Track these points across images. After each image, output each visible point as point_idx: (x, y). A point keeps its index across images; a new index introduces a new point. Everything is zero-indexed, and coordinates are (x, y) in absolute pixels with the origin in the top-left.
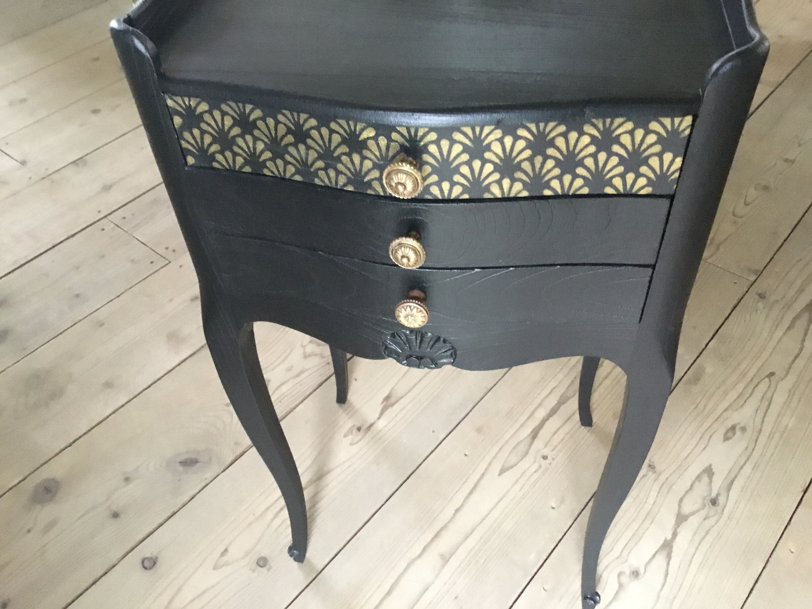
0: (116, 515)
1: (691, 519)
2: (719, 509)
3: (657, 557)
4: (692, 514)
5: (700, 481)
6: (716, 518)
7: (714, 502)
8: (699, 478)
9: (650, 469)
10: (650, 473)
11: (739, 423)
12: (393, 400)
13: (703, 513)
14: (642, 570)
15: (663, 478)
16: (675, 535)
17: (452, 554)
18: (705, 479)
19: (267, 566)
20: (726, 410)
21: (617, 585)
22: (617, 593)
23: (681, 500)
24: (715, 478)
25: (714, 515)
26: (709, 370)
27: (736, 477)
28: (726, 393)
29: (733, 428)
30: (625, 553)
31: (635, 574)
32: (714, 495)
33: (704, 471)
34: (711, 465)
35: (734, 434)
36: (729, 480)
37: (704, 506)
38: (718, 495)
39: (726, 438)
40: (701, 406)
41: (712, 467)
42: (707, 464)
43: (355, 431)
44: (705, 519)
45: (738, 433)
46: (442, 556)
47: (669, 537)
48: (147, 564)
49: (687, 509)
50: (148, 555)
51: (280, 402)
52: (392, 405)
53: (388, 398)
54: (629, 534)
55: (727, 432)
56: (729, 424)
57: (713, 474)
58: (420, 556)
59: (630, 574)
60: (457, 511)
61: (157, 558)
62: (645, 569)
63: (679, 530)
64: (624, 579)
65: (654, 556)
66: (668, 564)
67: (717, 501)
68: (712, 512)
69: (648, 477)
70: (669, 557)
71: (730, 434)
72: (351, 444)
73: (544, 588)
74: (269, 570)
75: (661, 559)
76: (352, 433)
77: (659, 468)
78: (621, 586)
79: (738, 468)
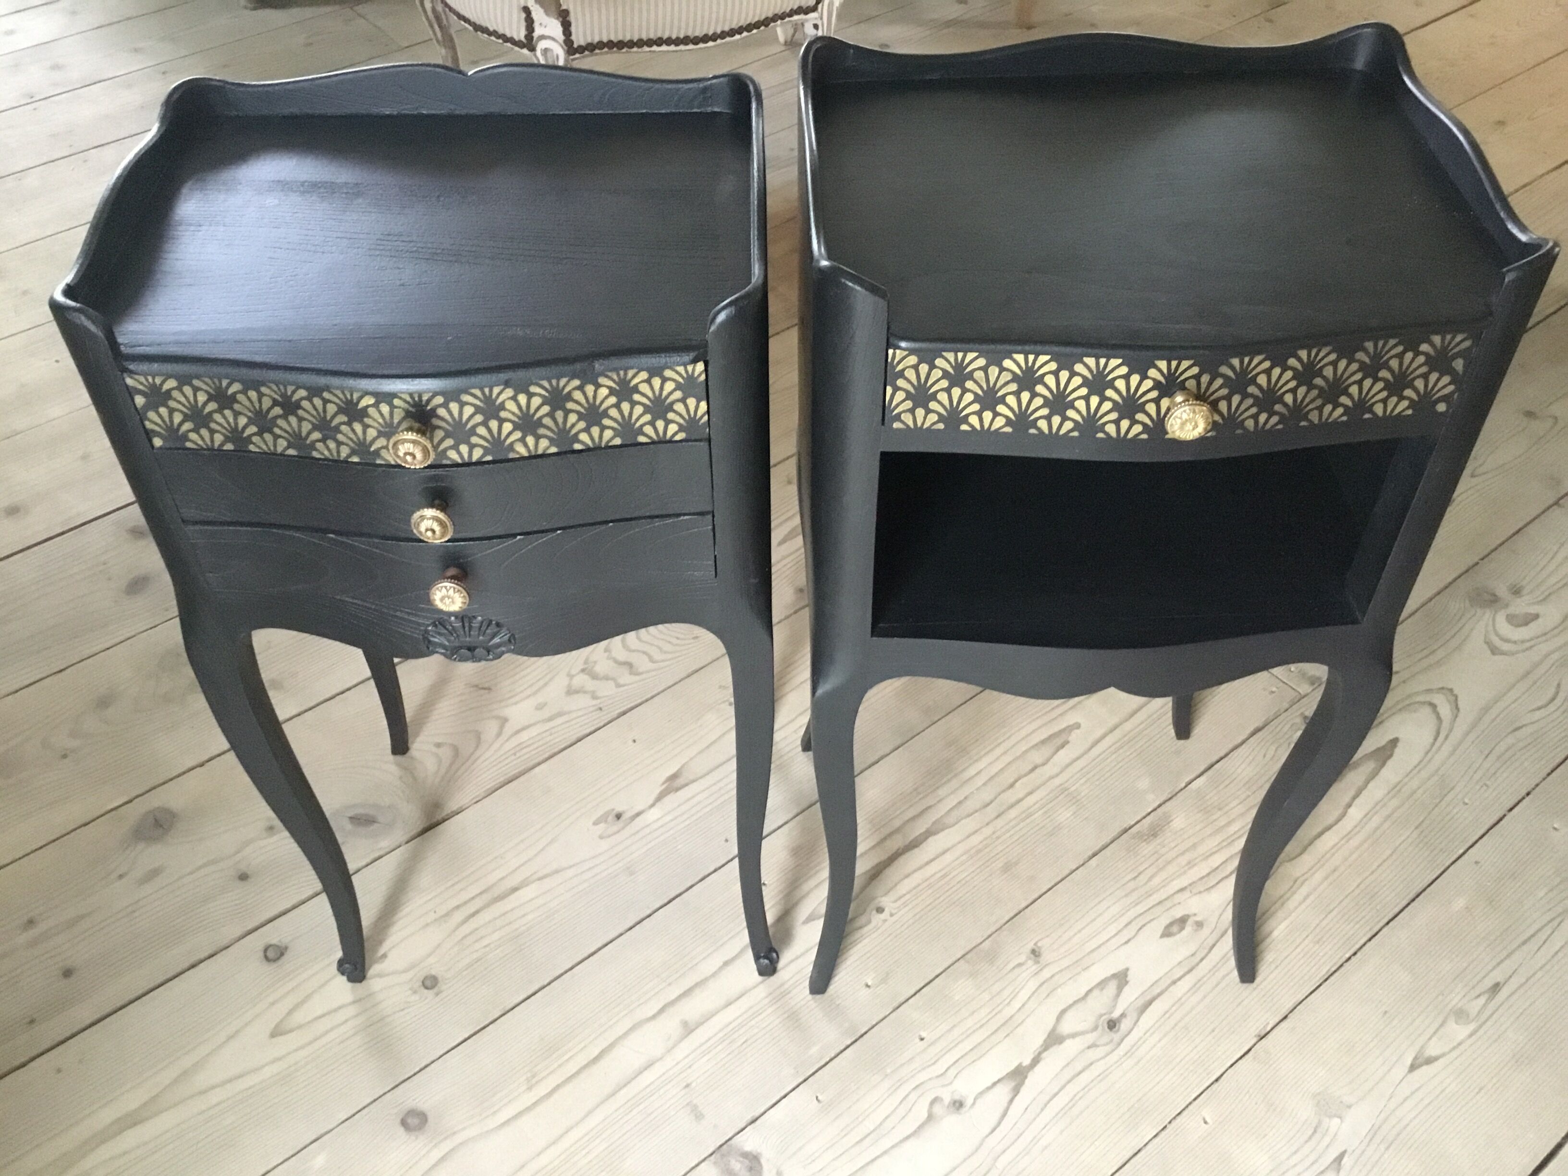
0: (243, 877)
1: (1068, 1043)
2: (1116, 1037)
3: (999, 1086)
4: (1073, 1036)
5: (1102, 989)
6: (1108, 1048)
7: (1112, 1025)
8: (1102, 984)
9: (1032, 956)
10: (1030, 963)
11: (1195, 915)
12: (680, 781)
13: (1090, 1038)
14: (969, 1102)
15: (1046, 974)
16: (1036, 1061)
17: (699, 1024)
18: (1112, 986)
19: (435, 990)
20: (1182, 890)
21: (926, 1115)
22: (921, 1127)
23: (1063, 1012)
24: (1126, 989)
25: (1105, 1045)
26: (1178, 823)
27: (1159, 995)
28: (1191, 864)
29: (1182, 921)
30: (952, 1072)
31: (957, 1104)
32: (1116, 1015)
33: (1114, 976)
34: (1127, 969)
35: (1182, 929)
36: (1148, 997)
37: (1096, 1028)
38: (1123, 1015)
39: (1167, 933)
40: (1143, 878)
41: (1129, 973)
42: (1120, 967)
43: (611, 818)
44: (1089, 1047)
45: (1189, 928)
46: (685, 1024)
47: (1027, 1062)
48: (271, 954)
49: (1066, 1027)
50: (274, 941)
51: (515, 754)
52: (677, 789)
53: (674, 777)
54: (967, 1046)
55: (1171, 924)
56: (1178, 913)
57: (1127, 982)
58: (654, 1017)
59: (949, 1103)
60: (726, 964)
61: (286, 948)
62: (975, 1099)
63: (1044, 1055)
64: (938, 1109)
65: (994, 1084)
66: (1011, 1101)
67: (1117, 1025)
68: (1105, 1039)
69: (1024, 967)
70: (1016, 1091)
71: (1175, 929)
72: (601, 837)
73: (817, 1097)
74: (437, 994)
75: (1003, 1092)
76: (606, 821)
77: (1046, 957)
78: (930, 1117)
79: (1169, 982)
